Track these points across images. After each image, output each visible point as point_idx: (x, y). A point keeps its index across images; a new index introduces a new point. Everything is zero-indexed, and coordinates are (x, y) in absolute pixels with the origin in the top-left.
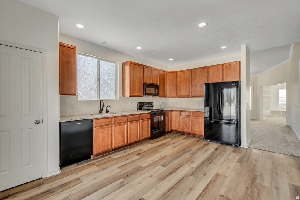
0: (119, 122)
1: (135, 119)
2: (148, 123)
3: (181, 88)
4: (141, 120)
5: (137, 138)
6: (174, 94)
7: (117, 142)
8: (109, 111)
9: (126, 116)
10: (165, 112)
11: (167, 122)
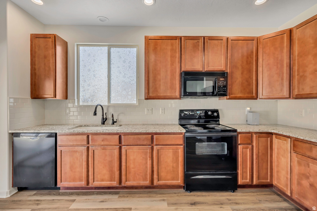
0: (102, 143)
1: (139, 143)
2: (175, 153)
3: (304, 71)
4: (156, 145)
5: (145, 179)
6: (282, 90)
7: (99, 176)
8: (116, 122)
9: (117, 134)
10: (235, 134)
11: (245, 161)
